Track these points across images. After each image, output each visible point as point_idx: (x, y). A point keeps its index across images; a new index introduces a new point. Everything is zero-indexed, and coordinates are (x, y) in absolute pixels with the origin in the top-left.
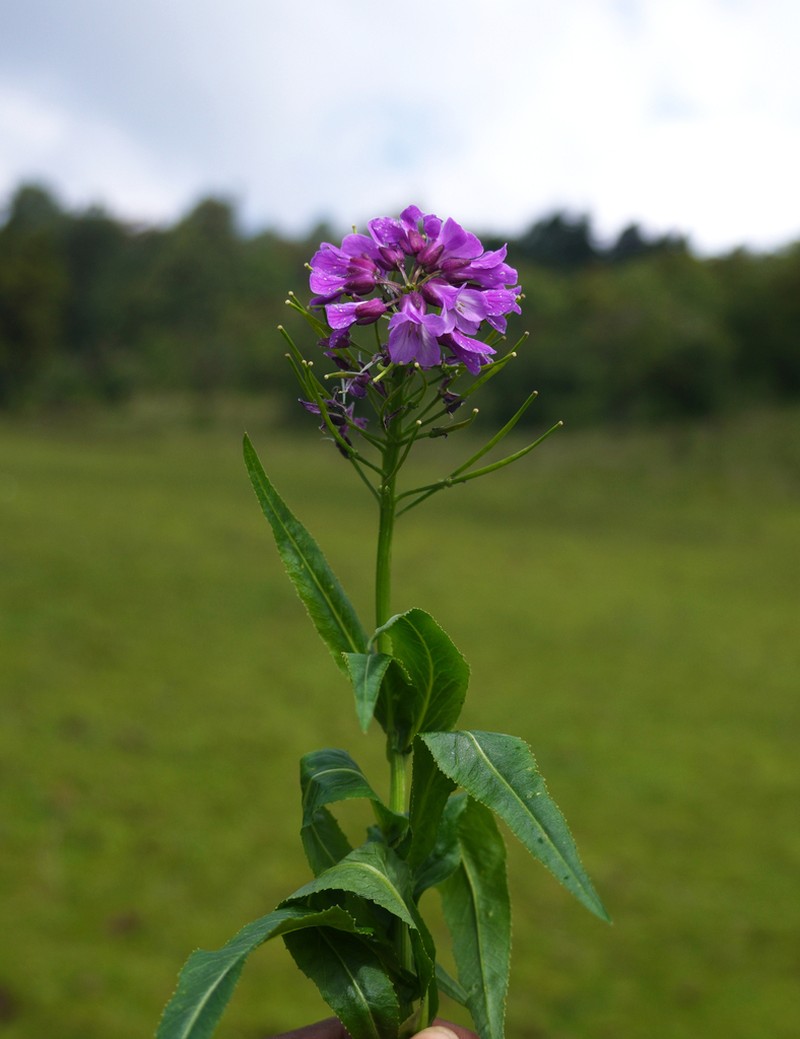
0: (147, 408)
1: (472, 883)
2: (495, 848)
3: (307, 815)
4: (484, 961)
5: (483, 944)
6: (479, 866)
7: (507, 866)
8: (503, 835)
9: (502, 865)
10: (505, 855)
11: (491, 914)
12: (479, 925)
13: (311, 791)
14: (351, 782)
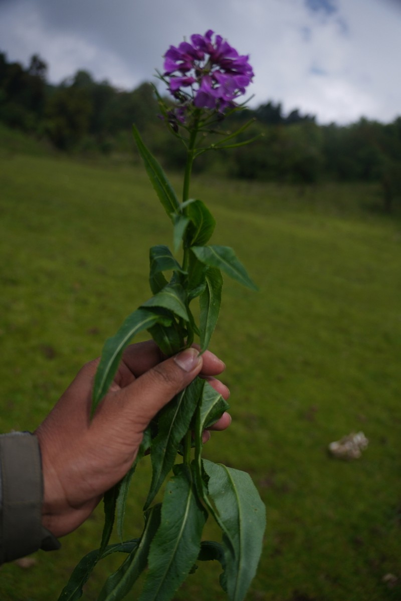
0: (116, 156)
1: (210, 292)
2: (219, 281)
3: (152, 273)
4: (208, 321)
5: (209, 314)
6: (213, 287)
7: (222, 288)
8: (223, 276)
9: (221, 287)
10: (222, 284)
11: (214, 304)
12: (209, 308)
13: (154, 264)
14: (170, 262)
